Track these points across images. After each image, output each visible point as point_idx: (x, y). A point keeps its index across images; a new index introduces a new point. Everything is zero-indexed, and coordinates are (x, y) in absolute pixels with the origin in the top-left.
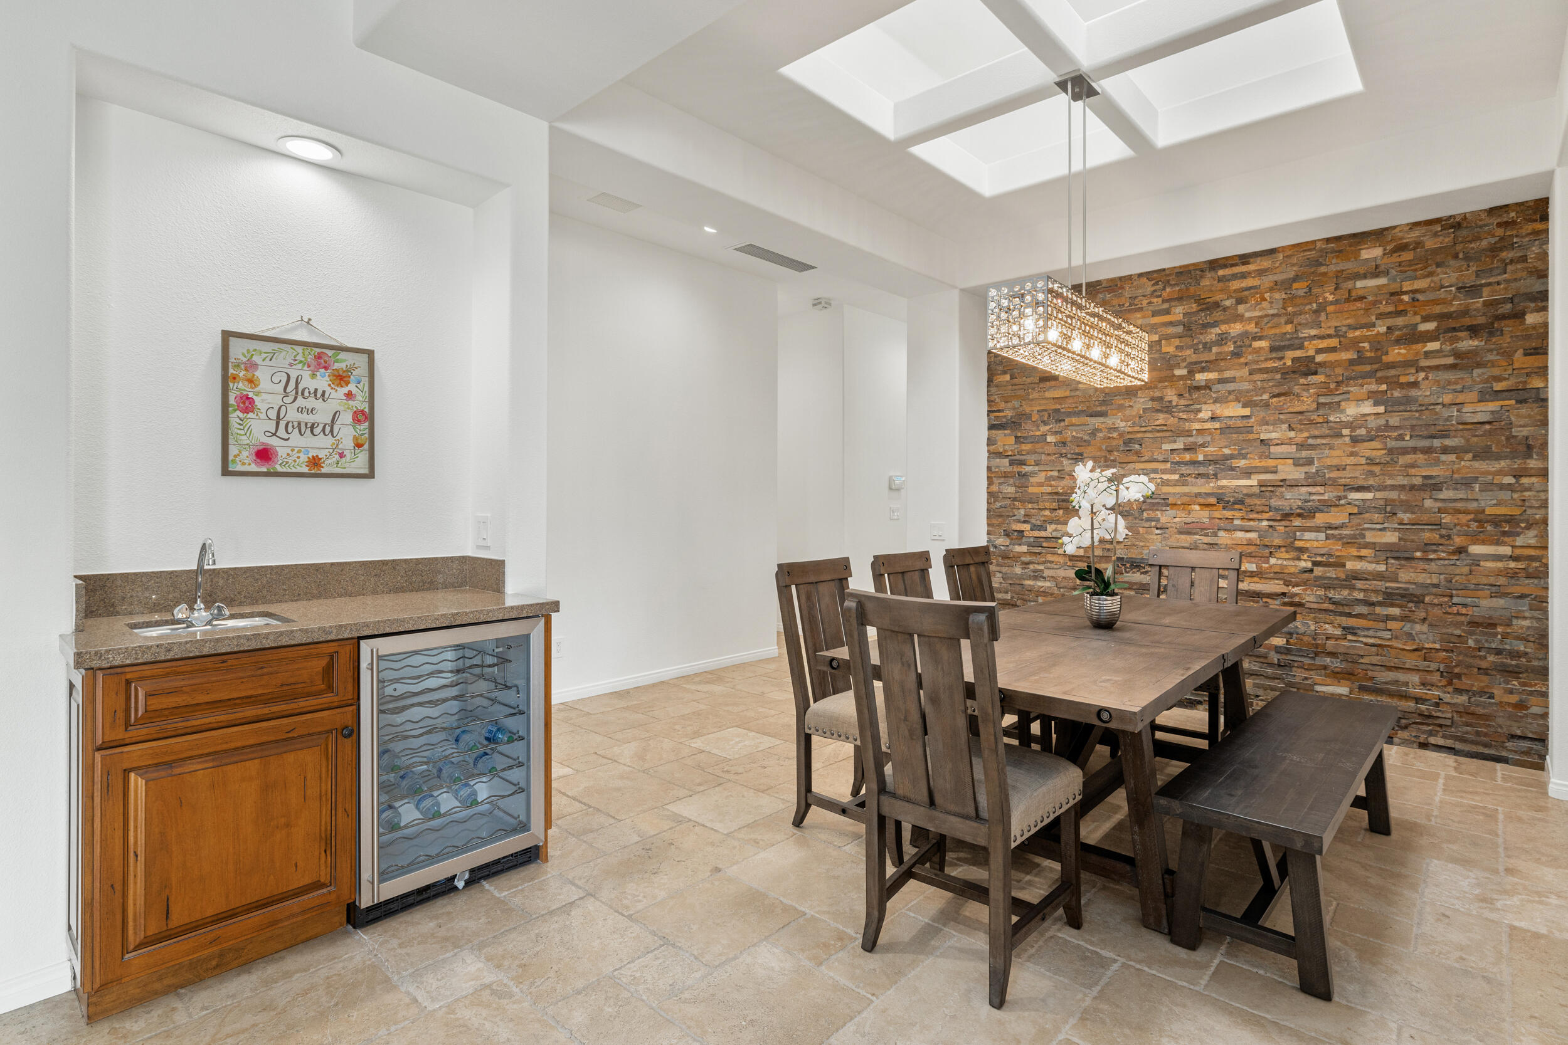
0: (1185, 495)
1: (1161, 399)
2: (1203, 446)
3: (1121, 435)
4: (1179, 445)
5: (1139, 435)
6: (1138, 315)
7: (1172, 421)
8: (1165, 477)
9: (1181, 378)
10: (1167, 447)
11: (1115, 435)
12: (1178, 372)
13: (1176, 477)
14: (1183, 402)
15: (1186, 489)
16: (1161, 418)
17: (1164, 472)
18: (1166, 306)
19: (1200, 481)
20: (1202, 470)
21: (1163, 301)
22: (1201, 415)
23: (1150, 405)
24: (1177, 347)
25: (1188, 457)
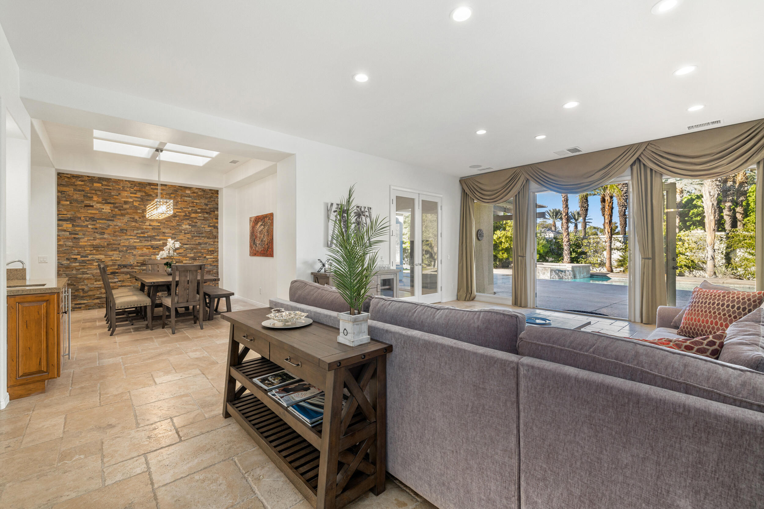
0: (141, 246)
1: (133, 218)
2: (147, 232)
3: (119, 227)
4: (139, 232)
5: (126, 228)
6: (126, 192)
7: (137, 225)
8: (135, 240)
9: (140, 213)
10: (135, 232)
11: (117, 227)
12: (139, 211)
13: (139, 241)
14: (140, 220)
15: (141, 244)
16: (134, 224)
17: (135, 239)
18: (135, 192)
19: (146, 242)
20: (147, 239)
21: (134, 190)
22: (146, 224)
23: (129, 219)
24: (139, 204)
25: (142, 235)
